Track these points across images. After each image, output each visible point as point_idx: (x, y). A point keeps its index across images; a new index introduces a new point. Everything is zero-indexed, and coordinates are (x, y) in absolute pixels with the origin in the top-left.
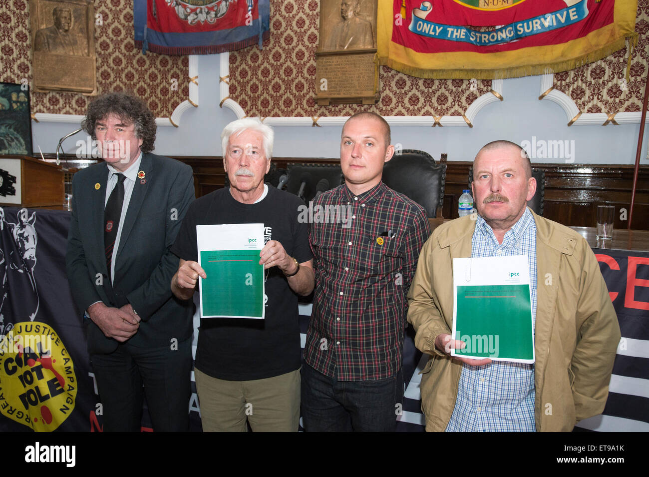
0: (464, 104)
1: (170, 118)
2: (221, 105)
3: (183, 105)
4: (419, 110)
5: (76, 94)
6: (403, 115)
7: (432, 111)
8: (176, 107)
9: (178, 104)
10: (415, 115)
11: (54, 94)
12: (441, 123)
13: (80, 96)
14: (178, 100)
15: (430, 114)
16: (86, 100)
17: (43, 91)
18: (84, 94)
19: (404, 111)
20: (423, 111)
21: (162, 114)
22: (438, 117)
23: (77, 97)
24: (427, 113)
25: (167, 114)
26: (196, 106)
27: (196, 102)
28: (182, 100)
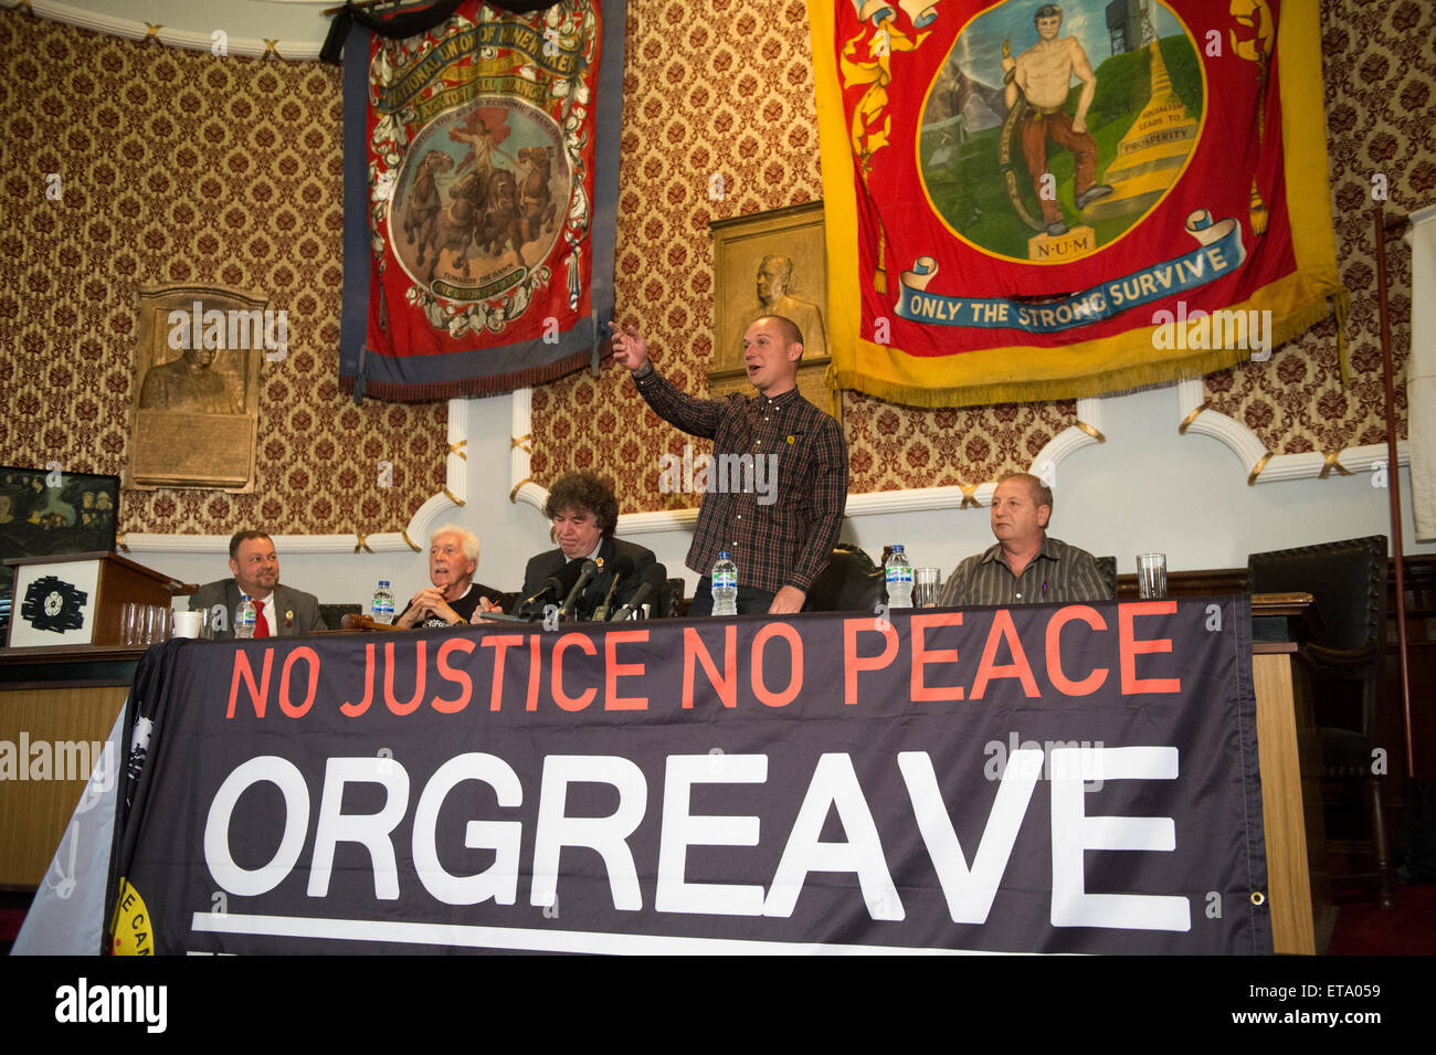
0: (1025, 455)
1: (405, 534)
2: (513, 496)
3: (434, 503)
4: (930, 475)
5: (212, 492)
6: (896, 487)
7: (958, 475)
8: (417, 508)
9: (422, 501)
10: (923, 486)
11: (167, 493)
12: (976, 498)
13: (219, 494)
14: (423, 493)
15: (955, 482)
16: (231, 502)
17: (147, 488)
18: (227, 490)
19: (898, 480)
20: (939, 477)
21: (388, 526)
22: (969, 486)
23: (212, 498)
24: (949, 481)
25: (400, 525)
26: (460, 504)
27: (459, 494)
28: (432, 492)
